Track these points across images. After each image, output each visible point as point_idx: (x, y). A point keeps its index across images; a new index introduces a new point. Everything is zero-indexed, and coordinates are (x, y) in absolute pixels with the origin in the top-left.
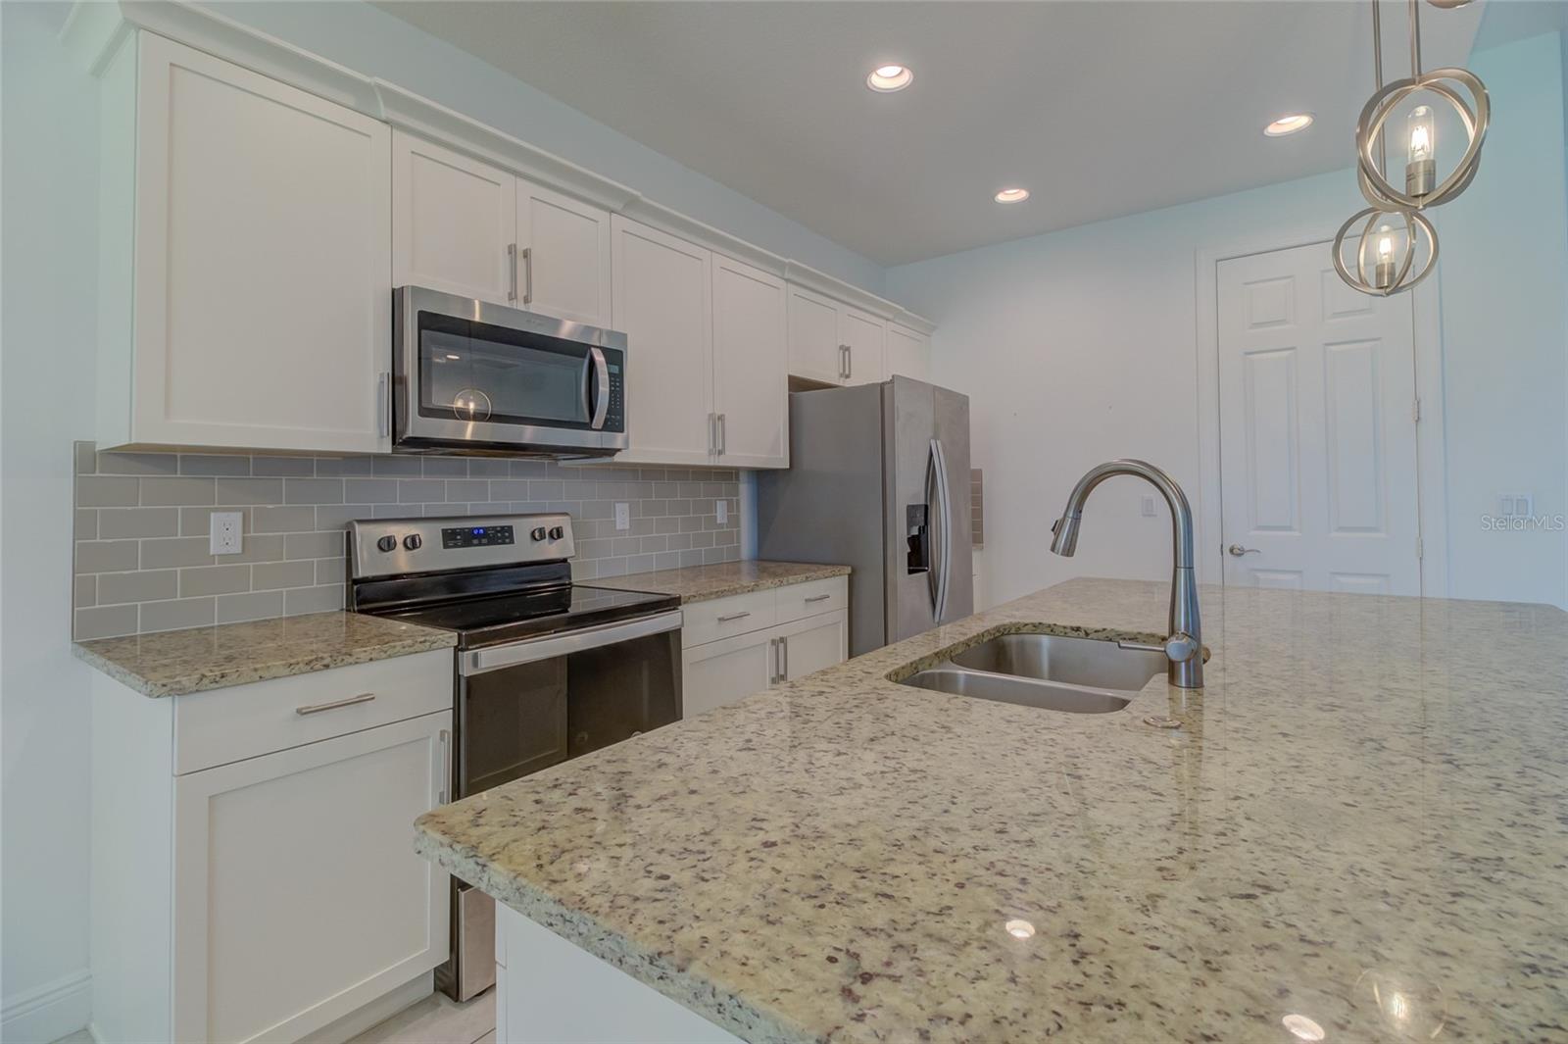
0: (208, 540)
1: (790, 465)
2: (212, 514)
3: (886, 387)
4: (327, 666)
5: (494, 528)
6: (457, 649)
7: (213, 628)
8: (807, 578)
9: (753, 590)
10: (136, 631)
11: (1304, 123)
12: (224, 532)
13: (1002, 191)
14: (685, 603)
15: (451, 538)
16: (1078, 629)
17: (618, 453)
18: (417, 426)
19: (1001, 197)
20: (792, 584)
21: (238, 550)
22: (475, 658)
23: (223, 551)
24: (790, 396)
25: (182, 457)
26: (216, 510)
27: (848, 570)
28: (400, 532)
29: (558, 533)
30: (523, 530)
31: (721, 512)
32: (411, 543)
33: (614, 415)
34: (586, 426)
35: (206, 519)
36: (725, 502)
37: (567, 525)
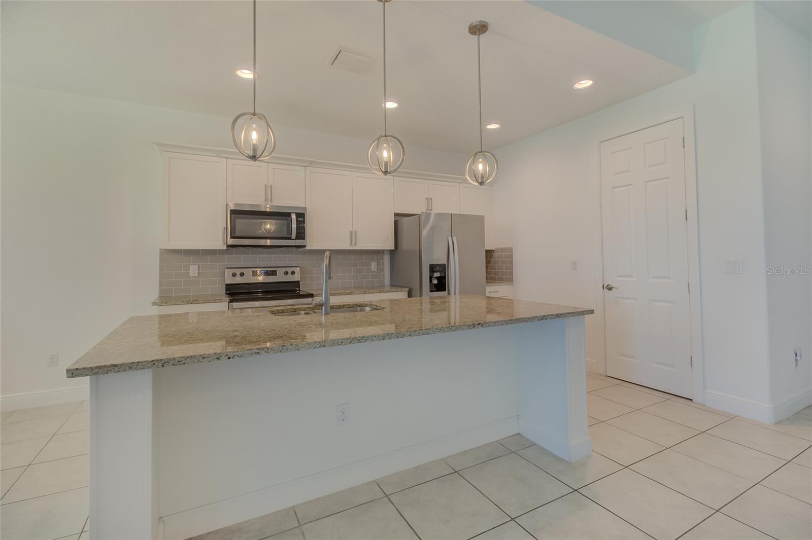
0: (190, 272)
1: (394, 248)
3: (420, 216)
4: (192, 303)
5: (270, 271)
6: (229, 303)
8: (380, 291)
9: (349, 294)
10: (172, 294)
11: (590, 84)
12: (193, 270)
13: (489, 124)
14: (316, 296)
17: (307, 247)
18: (230, 242)
19: (489, 127)
20: (371, 293)
21: (197, 275)
22: (232, 305)
23: (193, 275)
24: (395, 220)
25: (184, 251)
26: (192, 265)
27: (408, 289)
28: (238, 272)
29: (293, 273)
30: (280, 272)
31: (373, 266)
32: (242, 274)
33: (301, 234)
34: (290, 238)
35: (189, 267)
36: (376, 263)
37: (297, 270)
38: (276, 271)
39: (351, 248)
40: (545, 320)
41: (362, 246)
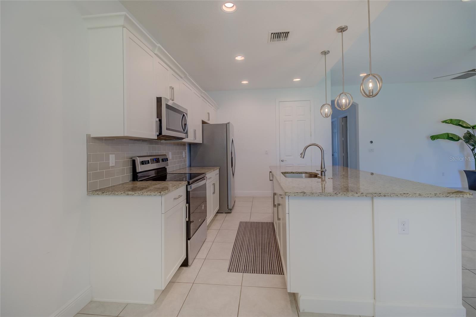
0: (109, 162)
1: (202, 142)
2: (110, 155)
3: (227, 124)
6: (187, 186)
7: (109, 187)
12: (112, 160)
16: (292, 172)
17: (184, 139)
18: (165, 132)
19: (243, 82)
22: (191, 187)
23: (112, 165)
24: (202, 125)
25: (105, 139)
26: (111, 154)
27: (219, 168)
31: (184, 154)
34: (183, 132)
38: (159, 158)
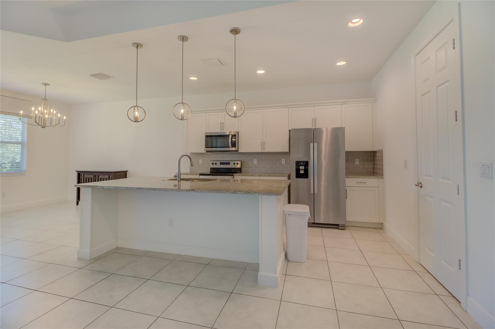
5: (227, 163)
15: (221, 163)
21: (202, 163)
23: (200, 164)
28: (214, 162)
29: (237, 164)
30: (232, 163)
31: (283, 161)
32: (216, 164)
33: (234, 145)
34: (229, 147)
35: (199, 160)
36: (285, 160)
37: (239, 163)
38: (230, 163)
39: (262, 151)
40: (236, 194)
41: (268, 150)
